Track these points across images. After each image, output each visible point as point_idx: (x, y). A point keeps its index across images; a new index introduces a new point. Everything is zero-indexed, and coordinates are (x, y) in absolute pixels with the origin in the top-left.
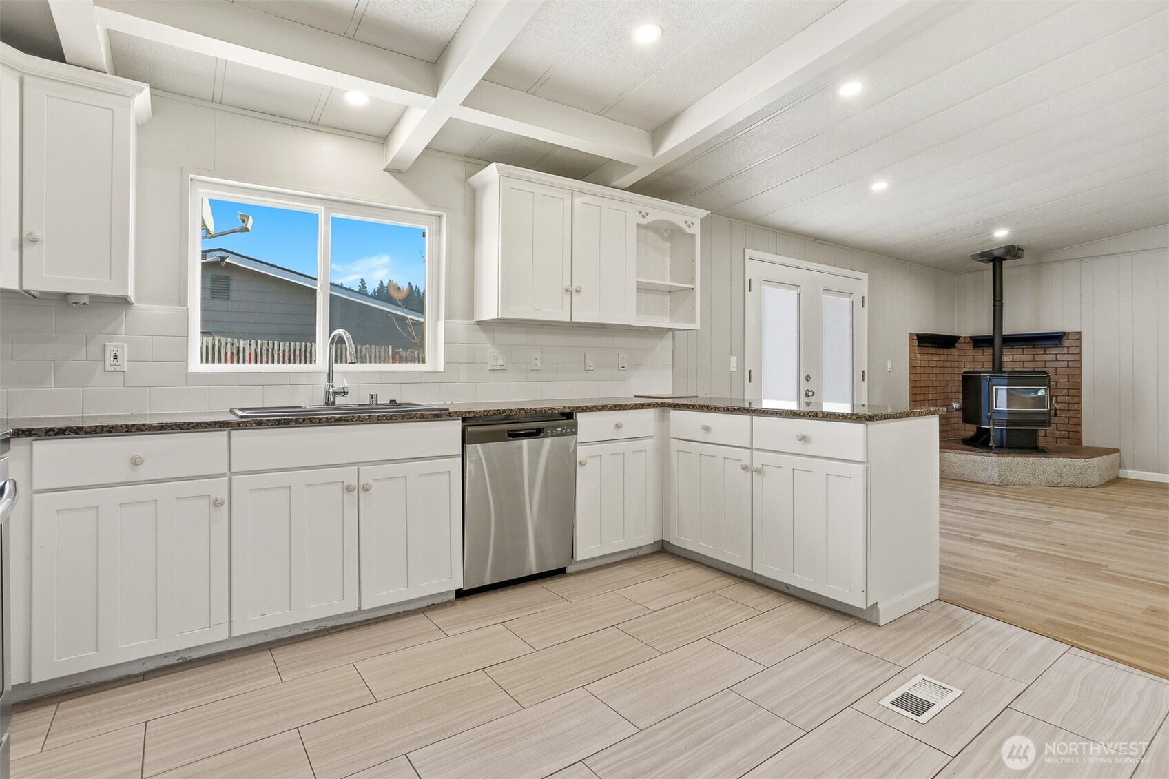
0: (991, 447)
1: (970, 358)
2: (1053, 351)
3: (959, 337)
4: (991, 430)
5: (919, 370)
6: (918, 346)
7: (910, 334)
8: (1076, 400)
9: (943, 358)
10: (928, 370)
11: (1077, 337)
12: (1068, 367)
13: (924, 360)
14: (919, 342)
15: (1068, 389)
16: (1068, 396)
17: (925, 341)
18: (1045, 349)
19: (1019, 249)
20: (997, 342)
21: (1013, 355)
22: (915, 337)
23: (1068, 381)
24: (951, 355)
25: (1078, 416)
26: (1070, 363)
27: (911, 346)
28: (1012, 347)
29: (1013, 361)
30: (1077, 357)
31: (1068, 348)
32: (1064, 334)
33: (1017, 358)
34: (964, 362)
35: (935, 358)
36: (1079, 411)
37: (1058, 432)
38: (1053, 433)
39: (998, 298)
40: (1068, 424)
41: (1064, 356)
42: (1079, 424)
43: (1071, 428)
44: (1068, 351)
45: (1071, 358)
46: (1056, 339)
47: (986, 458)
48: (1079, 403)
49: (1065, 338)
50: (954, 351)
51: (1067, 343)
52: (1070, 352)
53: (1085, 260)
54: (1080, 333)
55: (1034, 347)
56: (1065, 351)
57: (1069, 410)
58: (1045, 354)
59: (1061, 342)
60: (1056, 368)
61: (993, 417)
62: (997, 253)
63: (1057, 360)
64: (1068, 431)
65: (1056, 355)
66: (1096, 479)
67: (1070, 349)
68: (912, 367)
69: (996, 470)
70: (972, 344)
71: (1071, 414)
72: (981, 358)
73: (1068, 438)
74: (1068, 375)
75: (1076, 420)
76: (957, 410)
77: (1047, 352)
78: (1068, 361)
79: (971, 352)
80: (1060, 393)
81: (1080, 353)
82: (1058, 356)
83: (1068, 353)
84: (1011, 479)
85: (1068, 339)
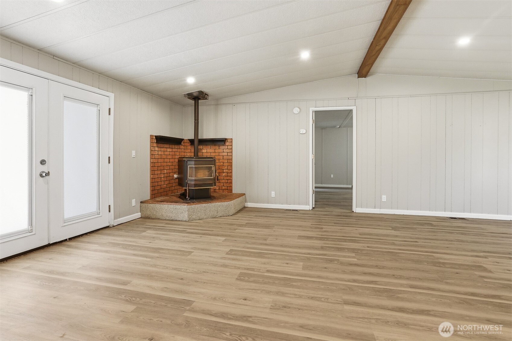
0: (187, 199)
1: (189, 150)
2: (222, 147)
3: (183, 140)
4: (187, 190)
5: (157, 156)
6: (156, 143)
7: (151, 136)
8: (230, 171)
9: (174, 150)
10: (164, 157)
11: (231, 141)
12: (227, 155)
13: (161, 151)
14: (156, 141)
15: (227, 166)
16: (227, 169)
17: (161, 140)
18: (219, 146)
19: (206, 94)
20: (196, 142)
21: (207, 149)
22: (154, 138)
23: (227, 162)
24: (180, 148)
25: (231, 179)
26: (228, 153)
27: (151, 142)
28: (206, 145)
29: (207, 152)
30: (231, 151)
32: (226, 139)
33: (209, 151)
34: (187, 153)
35: (168, 150)
36: (231, 176)
37: (224, 187)
38: (222, 188)
39: (196, 119)
40: (228, 183)
41: (226, 150)
42: (231, 183)
43: (228, 185)
45: (229, 151)
46: (223, 141)
47: (183, 206)
48: (231, 173)
50: (182, 147)
51: (227, 144)
52: (228, 148)
53: (234, 104)
54: (232, 139)
55: (215, 146)
57: (228, 176)
58: (219, 149)
59: (225, 143)
60: (223, 156)
61: (188, 183)
62: (195, 94)
63: (223, 152)
64: (228, 186)
66: (233, 211)
67: (228, 146)
68: (152, 155)
69: (187, 213)
70: (190, 143)
71: (228, 178)
73: (227, 190)
74: (227, 159)
75: (230, 181)
76: (176, 178)
77: (220, 148)
79: (189, 147)
80: (225, 168)
81: (232, 149)
82: (224, 150)
84: (194, 217)
85: (227, 142)
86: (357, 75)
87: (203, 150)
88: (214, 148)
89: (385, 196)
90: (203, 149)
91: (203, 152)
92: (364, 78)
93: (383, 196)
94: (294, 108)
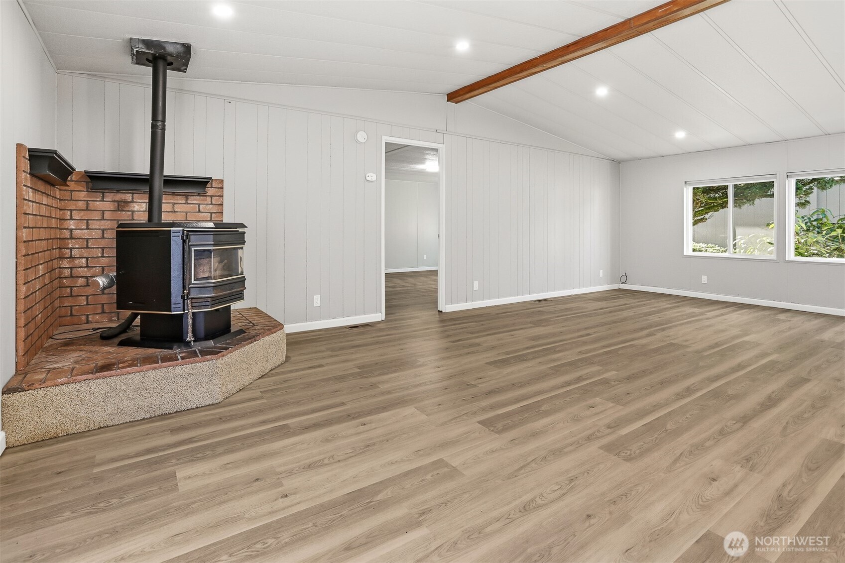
2: (194, 200)
11: (219, 185)
18: (187, 196)
26: (213, 215)
30: (219, 209)
31: (211, 197)
32: (208, 180)
34: (71, 211)
41: (208, 207)
44: (211, 202)
45: (214, 209)
46: (201, 184)
49: (209, 185)
51: (210, 191)
52: (213, 203)
53: (229, 99)
54: (222, 181)
56: (209, 199)
58: (186, 203)
59: (204, 190)
63: (199, 211)
65: (199, 205)
67: (214, 198)
70: (86, 184)
72: (99, 205)
77: (189, 202)
78: (211, 213)
79: (83, 195)
81: (223, 205)
82: (201, 206)
83: (212, 204)
85: (211, 187)
86: (446, 96)
87: (132, 205)
88: (173, 201)
89: (477, 282)
90: (132, 202)
91: (133, 212)
92: (454, 104)
93: (475, 282)
94: (357, 132)
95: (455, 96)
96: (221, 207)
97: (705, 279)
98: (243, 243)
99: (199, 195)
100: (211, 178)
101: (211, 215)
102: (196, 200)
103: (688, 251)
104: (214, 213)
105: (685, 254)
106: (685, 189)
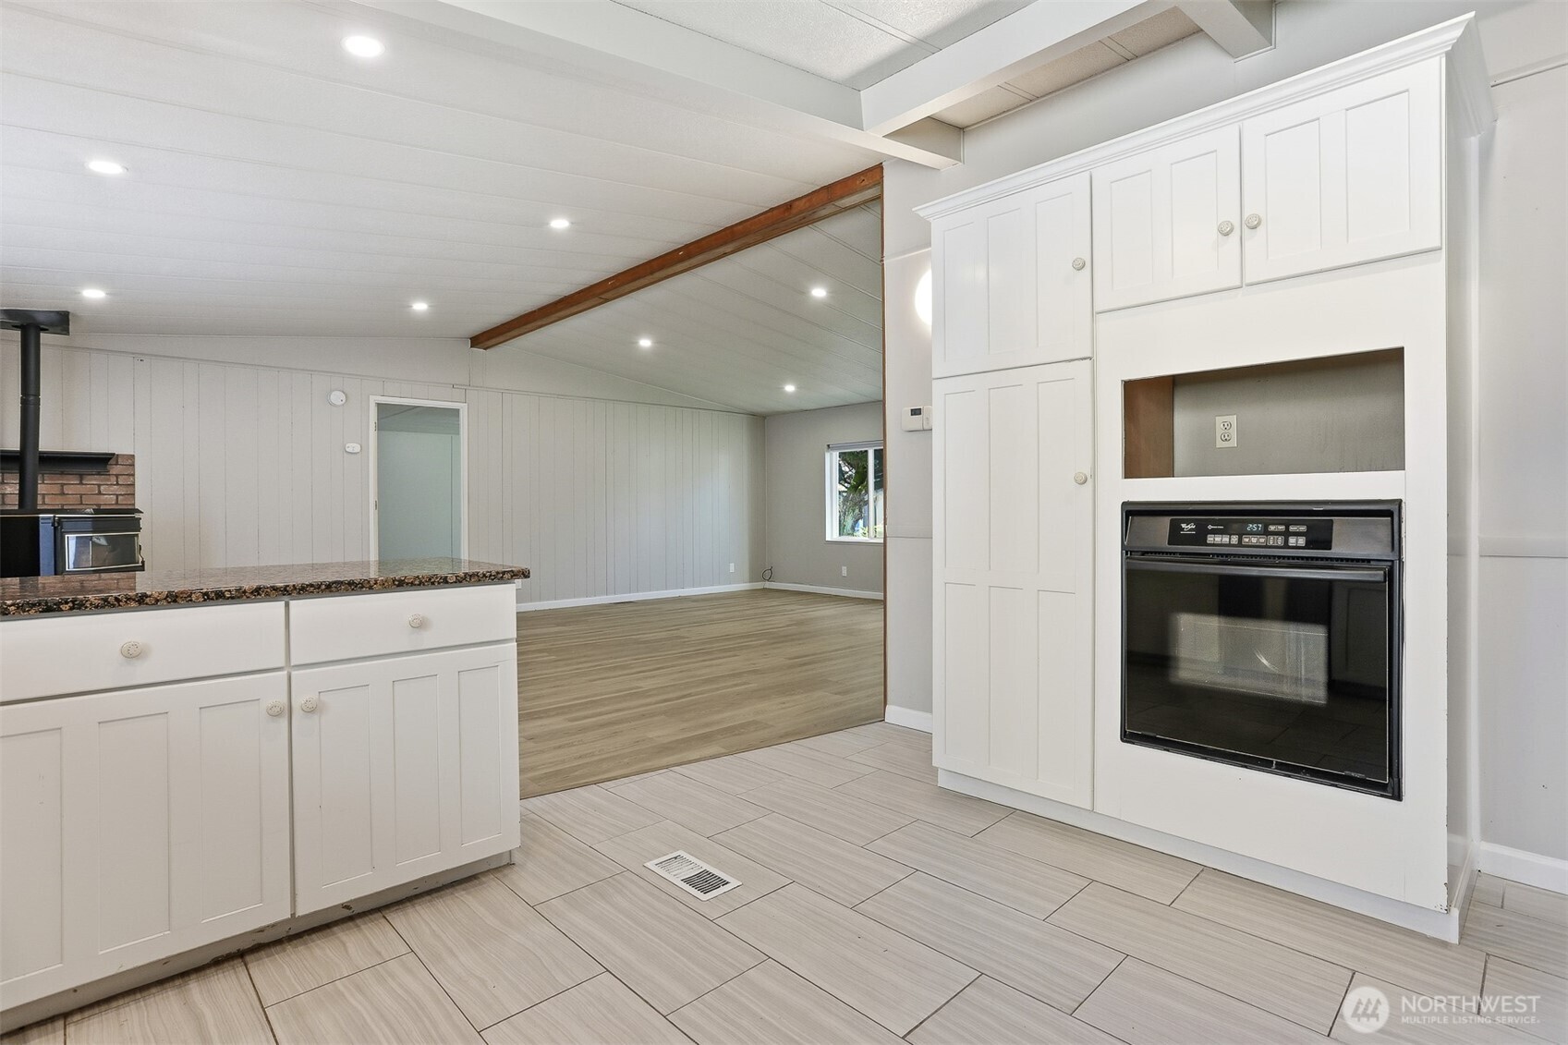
2: (91, 480)
11: (128, 462)
12: (117, 503)
18: (80, 476)
20: (29, 461)
26: (120, 498)
30: (129, 490)
31: (117, 476)
32: (111, 456)
39: (33, 391)
41: (112, 489)
44: (117, 482)
45: (122, 491)
46: (99, 462)
49: (111, 462)
51: (115, 470)
52: (120, 483)
53: (140, 356)
54: (132, 457)
56: (113, 480)
58: (81, 484)
59: (105, 468)
63: (100, 493)
65: (99, 486)
67: (120, 477)
77: (84, 482)
78: (117, 495)
81: (132, 485)
82: (102, 488)
83: (117, 484)
85: (117, 464)
86: (469, 340)
88: (61, 482)
94: (331, 391)
95: (482, 340)
96: (131, 488)
97: (844, 571)
98: (139, 529)
99: (99, 474)
100: (114, 454)
101: (117, 498)
102: (95, 480)
103: (832, 533)
104: (121, 495)
105: (828, 538)
106: (827, 455)
